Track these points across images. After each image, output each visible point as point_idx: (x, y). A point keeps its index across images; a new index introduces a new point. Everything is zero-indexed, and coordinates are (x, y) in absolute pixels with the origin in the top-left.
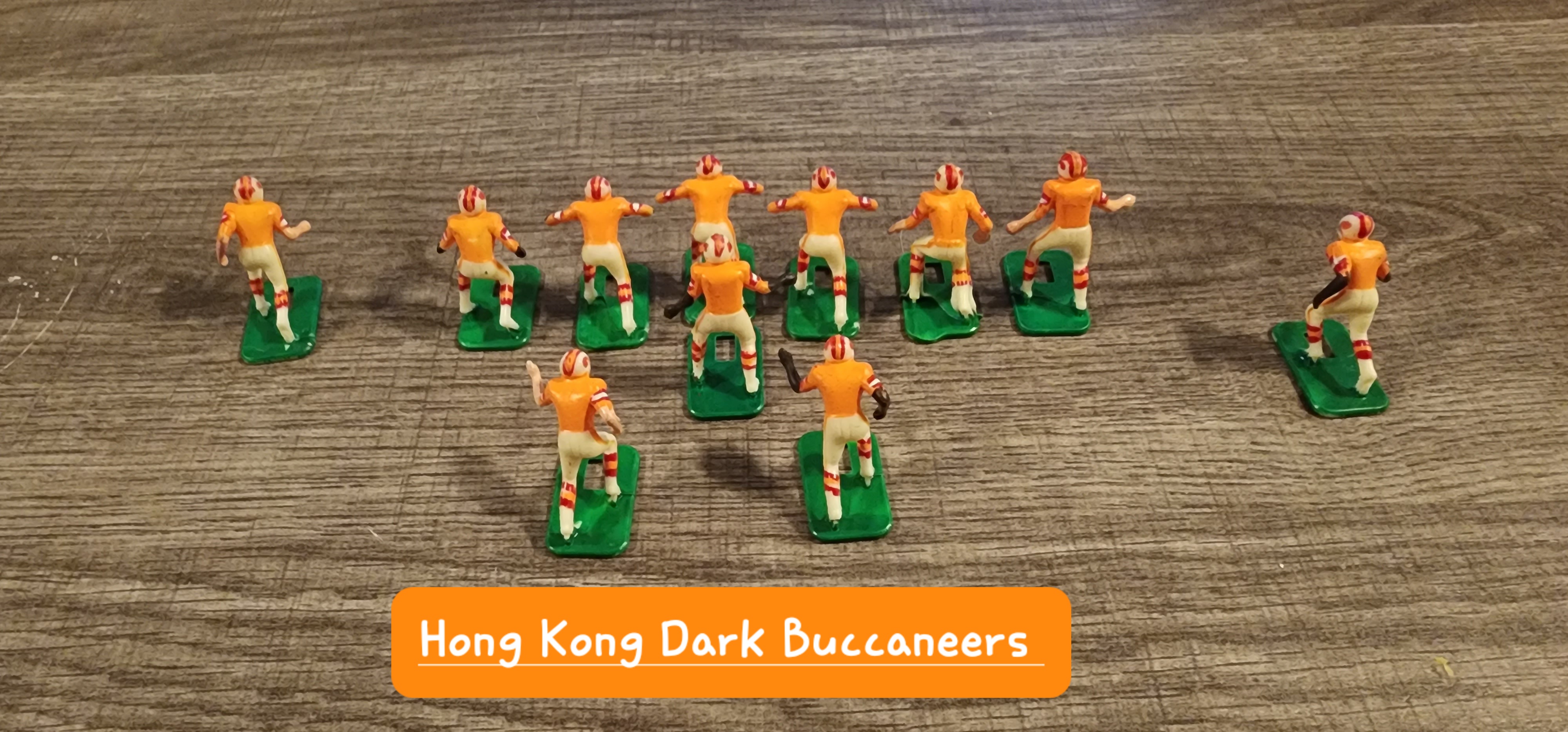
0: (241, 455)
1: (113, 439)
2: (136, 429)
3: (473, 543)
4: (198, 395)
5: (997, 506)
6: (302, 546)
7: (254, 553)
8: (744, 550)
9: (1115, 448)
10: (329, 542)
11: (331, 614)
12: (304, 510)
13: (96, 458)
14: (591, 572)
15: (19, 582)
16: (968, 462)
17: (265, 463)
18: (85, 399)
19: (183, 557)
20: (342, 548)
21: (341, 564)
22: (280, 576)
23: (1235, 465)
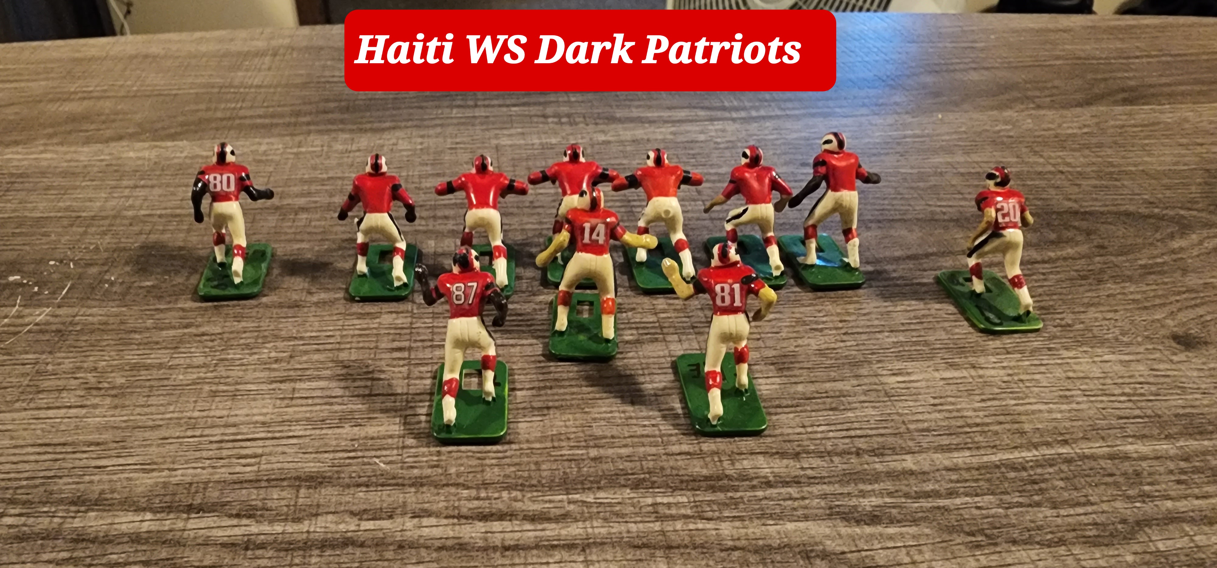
0: (241, 404)
1: (115, 396)
2: (136, 387)
3: (480, 469)
4: (195, 359)
5: (953, 423)
6: (312, 477)
7: (263, 484)
8: (738, 465)
9: (1037, 377)
10: (337, 472)
11: (349, 535)
12: (309, 447)
13: (97, 412)
14: (599, 488)
15: (23, 519)
16: (914, 391)
17: (265, 411)
18: (85, 365)
19: (193, 490)
20: (351, 477)
21: (352, 490)
22: (292, 503)
23: (1146, 387)
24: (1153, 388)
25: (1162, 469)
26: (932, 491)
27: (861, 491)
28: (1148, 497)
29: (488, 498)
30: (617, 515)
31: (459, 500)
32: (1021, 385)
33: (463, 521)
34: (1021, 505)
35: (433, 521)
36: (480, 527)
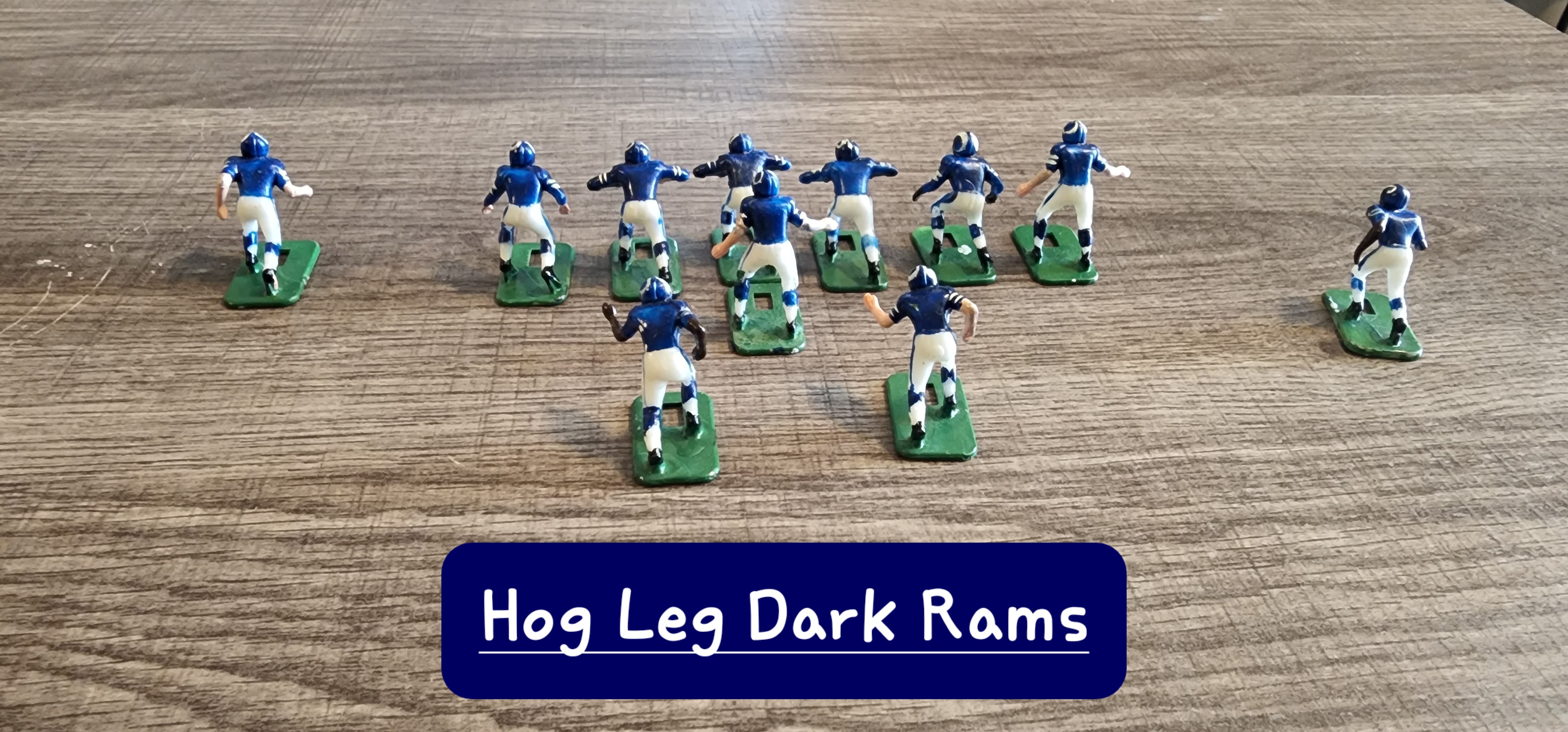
0: (304, 400)
1: (162, 390)
2: (187, 382)
3: (561, 467)
4: (254, 353)
5: (1070, 426)
6: (379, 474)
7: (326, 481)
8: (837, 466)
9: (1169, 382)
10: (407, 469)
11: (416, 530)
12: (378, 444)
13: (143, 406)
15: (60, 512)
16: (1036, 395)
17: (331, 407)
18: (128, 357)
19: (248, 486)
20: (421, 474)
21: (422, 487)
22: (357, 499)
23: (1277, 393)
24: (1284, 395)
25: (1269, 473)
26: (1032, 491)
27: (959, 491)
28: (1248, 498)
29: (568, 496)
30: (701, 512)
31: (537, 497)
32: (1150, 390)
33: (539, 517)
34: (1118, 505)
35: (506, 517)
36: (557, 523)
